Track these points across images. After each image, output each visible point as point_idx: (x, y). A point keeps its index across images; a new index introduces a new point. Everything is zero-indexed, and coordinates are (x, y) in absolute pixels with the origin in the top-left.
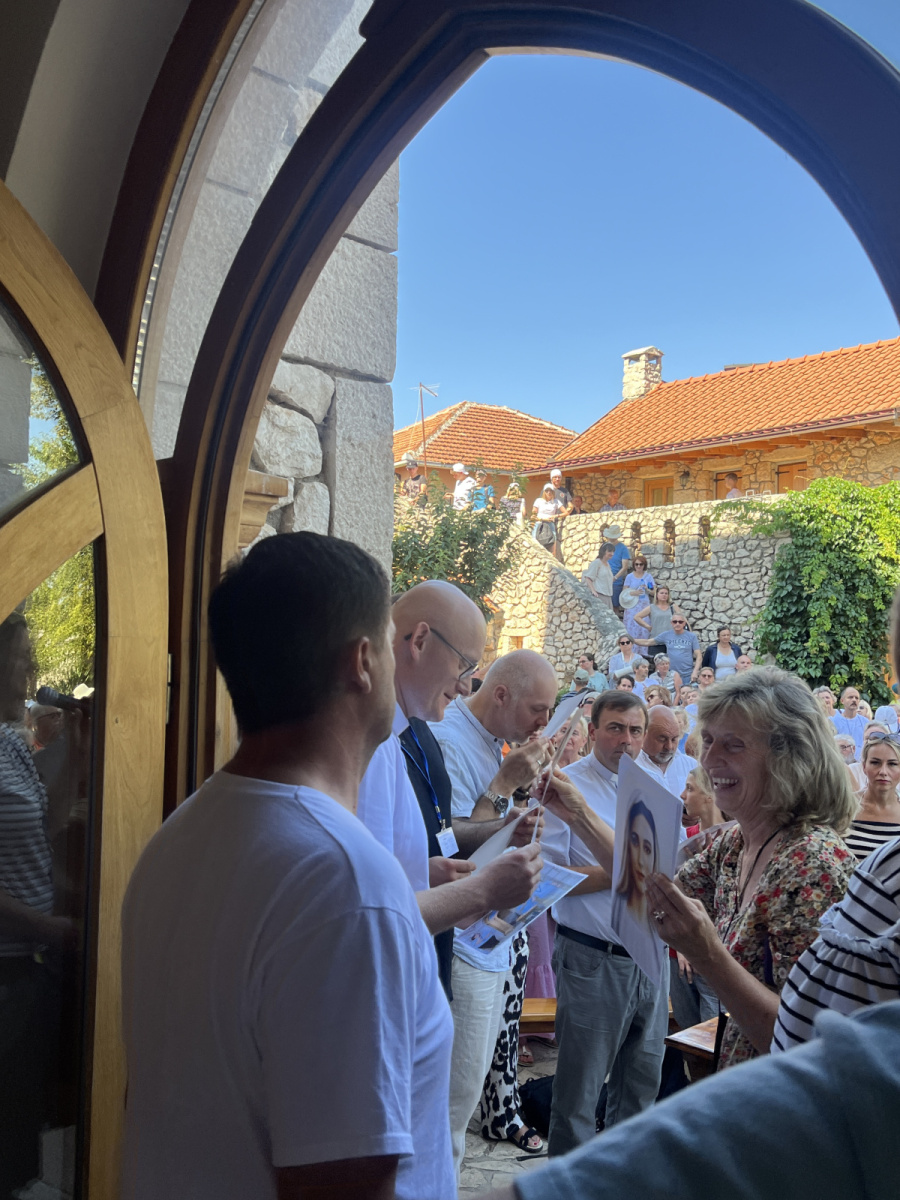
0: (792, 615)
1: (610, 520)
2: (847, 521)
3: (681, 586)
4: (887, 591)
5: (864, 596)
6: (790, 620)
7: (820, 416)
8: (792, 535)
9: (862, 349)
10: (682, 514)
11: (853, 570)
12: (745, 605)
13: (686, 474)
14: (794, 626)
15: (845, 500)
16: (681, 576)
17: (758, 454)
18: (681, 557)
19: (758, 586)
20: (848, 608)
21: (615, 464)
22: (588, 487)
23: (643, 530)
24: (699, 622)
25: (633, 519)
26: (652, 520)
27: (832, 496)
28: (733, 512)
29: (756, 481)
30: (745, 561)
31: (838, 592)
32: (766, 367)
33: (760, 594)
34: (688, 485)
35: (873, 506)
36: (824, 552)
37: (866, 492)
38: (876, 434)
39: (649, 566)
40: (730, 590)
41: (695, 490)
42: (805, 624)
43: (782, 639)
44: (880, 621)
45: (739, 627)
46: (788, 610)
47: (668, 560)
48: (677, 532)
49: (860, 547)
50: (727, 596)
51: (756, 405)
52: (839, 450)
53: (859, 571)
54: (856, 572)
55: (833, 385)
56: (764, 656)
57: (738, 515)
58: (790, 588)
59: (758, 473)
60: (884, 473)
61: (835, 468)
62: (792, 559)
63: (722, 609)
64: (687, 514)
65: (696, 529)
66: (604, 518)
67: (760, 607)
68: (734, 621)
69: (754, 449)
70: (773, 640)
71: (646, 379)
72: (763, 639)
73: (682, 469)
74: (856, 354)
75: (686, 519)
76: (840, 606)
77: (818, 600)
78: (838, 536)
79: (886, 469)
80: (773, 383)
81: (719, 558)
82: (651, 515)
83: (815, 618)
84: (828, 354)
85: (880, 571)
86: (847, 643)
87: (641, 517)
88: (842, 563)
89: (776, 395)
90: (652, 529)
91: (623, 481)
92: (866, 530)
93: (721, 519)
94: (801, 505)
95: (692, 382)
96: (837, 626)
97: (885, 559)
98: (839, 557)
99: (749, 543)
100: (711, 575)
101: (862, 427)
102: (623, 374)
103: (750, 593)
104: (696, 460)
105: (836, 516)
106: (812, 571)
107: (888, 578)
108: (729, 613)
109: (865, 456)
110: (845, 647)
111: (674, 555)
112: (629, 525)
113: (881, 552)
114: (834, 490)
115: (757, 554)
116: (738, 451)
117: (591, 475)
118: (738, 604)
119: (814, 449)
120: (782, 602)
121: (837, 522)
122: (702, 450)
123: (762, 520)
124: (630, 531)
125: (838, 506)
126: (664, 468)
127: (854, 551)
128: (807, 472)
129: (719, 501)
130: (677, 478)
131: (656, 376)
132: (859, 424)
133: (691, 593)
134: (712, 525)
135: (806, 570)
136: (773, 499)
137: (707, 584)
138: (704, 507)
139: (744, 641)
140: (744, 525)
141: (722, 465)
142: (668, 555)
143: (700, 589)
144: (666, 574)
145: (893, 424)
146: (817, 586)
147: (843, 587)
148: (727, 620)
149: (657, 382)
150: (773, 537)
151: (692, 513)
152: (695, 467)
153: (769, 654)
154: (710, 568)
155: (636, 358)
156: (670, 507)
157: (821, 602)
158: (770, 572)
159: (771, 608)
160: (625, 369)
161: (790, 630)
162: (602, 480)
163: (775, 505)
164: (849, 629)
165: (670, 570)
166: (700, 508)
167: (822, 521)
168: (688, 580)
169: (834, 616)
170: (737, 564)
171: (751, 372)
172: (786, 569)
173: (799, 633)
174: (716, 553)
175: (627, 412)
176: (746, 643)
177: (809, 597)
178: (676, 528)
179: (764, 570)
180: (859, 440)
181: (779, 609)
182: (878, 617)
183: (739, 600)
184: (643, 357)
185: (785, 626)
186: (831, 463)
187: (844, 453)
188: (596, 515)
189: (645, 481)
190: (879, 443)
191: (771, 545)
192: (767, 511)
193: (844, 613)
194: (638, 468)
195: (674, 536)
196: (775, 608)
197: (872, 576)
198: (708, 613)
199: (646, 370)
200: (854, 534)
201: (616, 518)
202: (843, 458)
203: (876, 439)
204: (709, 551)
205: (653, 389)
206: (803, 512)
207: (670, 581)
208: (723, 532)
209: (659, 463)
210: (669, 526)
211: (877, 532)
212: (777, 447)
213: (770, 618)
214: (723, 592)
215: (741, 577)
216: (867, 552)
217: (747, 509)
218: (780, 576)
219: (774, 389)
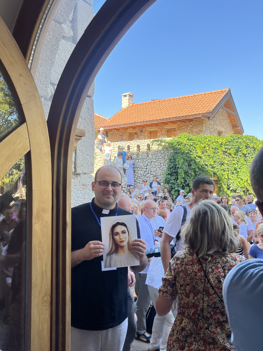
0: (173, 173)
1: (121, 144)
2: (189, 146)
3: (142, 164)
4: (199, 166)
5: (193, 167)
6: (173, 174)
7: (180, 115)
8: (173, 149)
9: (190, 96)
10: (142, 143)
11: (190, 160)
12: (160, 170)
13: (142, 131)
14: (174, 176)
15: (188, 140)
16: (142, 161)
17: (162, 126)
18: (142, 156)
19: (164, 164)
20: (189, 171)
21: (121, 128)
22: (113, 134)
23: (130, 148)
24: (147, 175)
25: (128, 144)
26: (133, 144)
27: (185, 138)
28: (157, 143)
29: (162, 134)
30: (160, 157)
31: (186, 166)
32: (163, 100)
33: (164, 167)
34: (142, 135)
35: (195, 142)
36: (182, 154)
37: (194, 137)
38: (195, 121)
39: (132, 158)
40: (156, 166)
41: (144, 136)
42: (177, 175)
43: (171, 180)
44: (197, 174)
45: (158, 176)
46: (172, 171)
47: (138, 157)
48: (141, 148)
49: (192, 153)
50: (155, 167)
51: (161, 111)
52: (185, 125)
53: (192, 160)
54: (191, 160)
55: (183, 106)
56: (165, 185)
57: (158, 144)
58: (173, 165)
59: (162, 131)
60: (197, 132)
61: (184, 130)
62: (173, 157)
63: (153, 171)
64: (144, 143)
65: (146, 148)
66: (119, 144)
67: (164, 170)
68: (157, 174)
69: (161, 124)
70: (168, 180)
71: (129, 102)
72: (165, 180)
73: (140, 129)
74: (188, 98)
75: (143, 145)
76: (187, 170)
77: (181, 168)
78: (186, 150)
79: (198, 131)
80: (166, 105)
81: (153, 156)
82: (133, 143)
83: (180, 173)
84: (181, 97)
85: (197, 160)
86: (188, 181)
87: (130, 144)
88: (187, 158)
89: (167, 108)
90: (133, 147)
91: (123, 133)
92: (194, 148)
93: (154, 145)
94: (176, 141)
95: (142, 104)
96: (186, 176)
97: (198, 157)
98: (186, 156)
99: (161, 152)
100: (150, 161)
101: (192, 119)
102: (122, 100)
103: (162, 166)
104: (144, 127)
105: (186, 144)
106: (179, 160)
107: (199, 162)
108: (156, 172)
109: (192, 127)
110: (188, 182)
111: (140, 155)
112: (126, 146)
113: (197, 155)
114: (185, 137)
115: (164, 155)
116: (156, 125)
117: (114, 130)
118: (158, 170)
119: (178, 125)
120: (171, 169)
121: (186, 146)
122: (147, 124)
123: (165, 145)
124: (127, 148)
125: (186, 141)
126: (135, 129)
127: (190, 154)
128: (176, 131)
129: (153, 140)
130: (139, 132)
131: (132, 102)
132: (191, 118)
133: (145, 166)
134: (151, 146)
135: (177, 160)
136: (168, 139)
137: (149, 164)
138: (148, 141)
139: (160, 180)
140: (160, 147)
141: (152, 129)
142: (138, 155)
143: (147, 165)
144: (137, 161)
145: (200, 118)
146: (180, 164)
147: (187, 165)
148: (155, 174)
149: (132, 104)
150: (168, 150)
151: (145, 143)
152: (144, 129)
153: (167, 184)
154: (150, 159)
155: (126, 96)
156: (138, 141)
157: (181, 169)
158: (167, 160)
159: (167, 171)
160: (122, 99)
161: (173, 177)
162: (117, 132)
163: (169, 141)
164: (189, 177)
165: (138, 159)
166: (147, 141)
167: (182, 146)
168: (144, 162)
169: (185, 173)
170: (158, 158)
171: (159, 101)
172: (172, 160)
173: (175, 178)
174: (152, 155)
175: (123, 112)
176: (160, 181)
177: (178, 168)
178: (140, 147)
179: (165, 160)
180: (190, 122)
181: (170, 171)
182: (197, 173)
183: (158, 168)
184: (128, 96)
185: (172, 176)
186: (183, 129)
187: (186, 126)
188: (117, 143)
189: (129, 133)
190: (196, 123)
191: (167, 153)
192: (167, 143)
193: (188, 172)
194: (127, 129)
195: (140, 149)
196: (169, 171)
197: (195, 161)
198: (149, 172)
199: (129, 99)
200: (190, 149)
201: (123, 144)
202: (186, 127)
203: (195, 122)
204: (150, 154)
205: (131, 105)
206: (177, 143)
207: (139, 163)
208: (154, 148)
209: (134, 128)
210: (138, 147)
211: (197, 149)
212: (167, 124)
213: (167, 174)
214: (154, 166)
215: (159, 162)
216: (194, 155)
217: (161, 142)
218: (170, 161)
219: (166, 107)
